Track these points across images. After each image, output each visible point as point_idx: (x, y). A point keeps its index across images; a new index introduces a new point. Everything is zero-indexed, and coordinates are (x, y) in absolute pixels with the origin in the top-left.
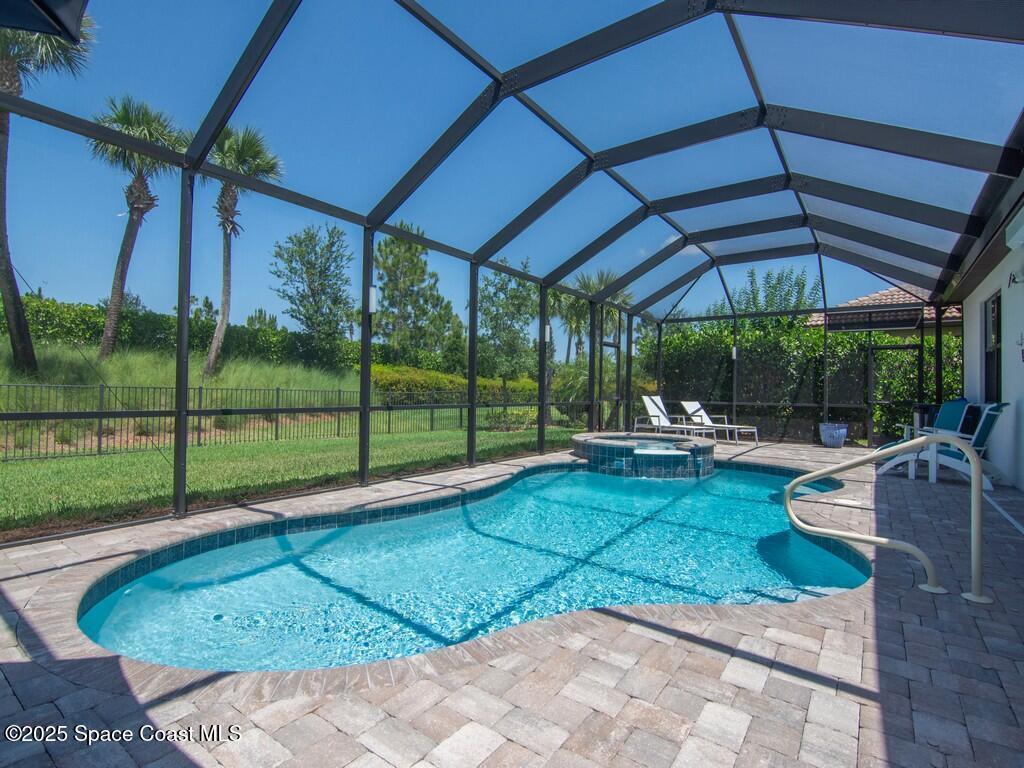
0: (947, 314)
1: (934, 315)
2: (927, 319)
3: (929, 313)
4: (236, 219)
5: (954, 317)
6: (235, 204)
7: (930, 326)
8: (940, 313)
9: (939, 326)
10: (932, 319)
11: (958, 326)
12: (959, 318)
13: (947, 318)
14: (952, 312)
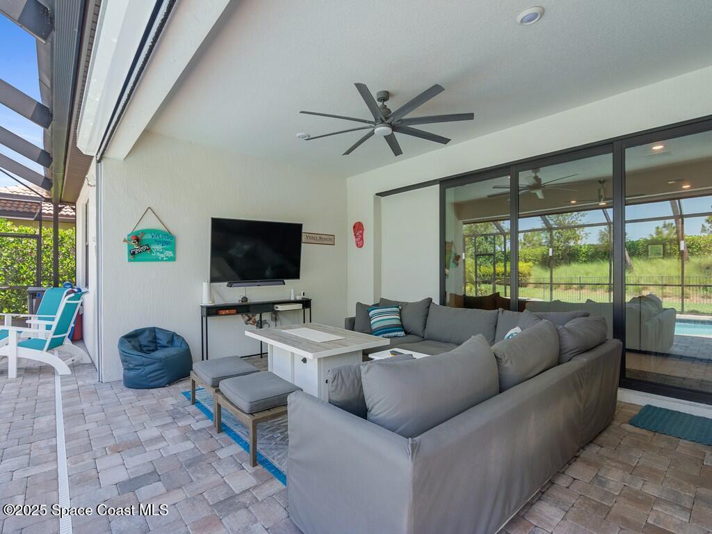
0: (62, 213)
1: (52, 212)
2: (45, 214)
3: (48, 208)
5: (67, 216)
7: (48, 221)
8: (57, 210)
9: (56, 221)
10: (50, 214)
11: (72, 222)
12: (73, 216)
13: (62, 215)
14: (67, 211)
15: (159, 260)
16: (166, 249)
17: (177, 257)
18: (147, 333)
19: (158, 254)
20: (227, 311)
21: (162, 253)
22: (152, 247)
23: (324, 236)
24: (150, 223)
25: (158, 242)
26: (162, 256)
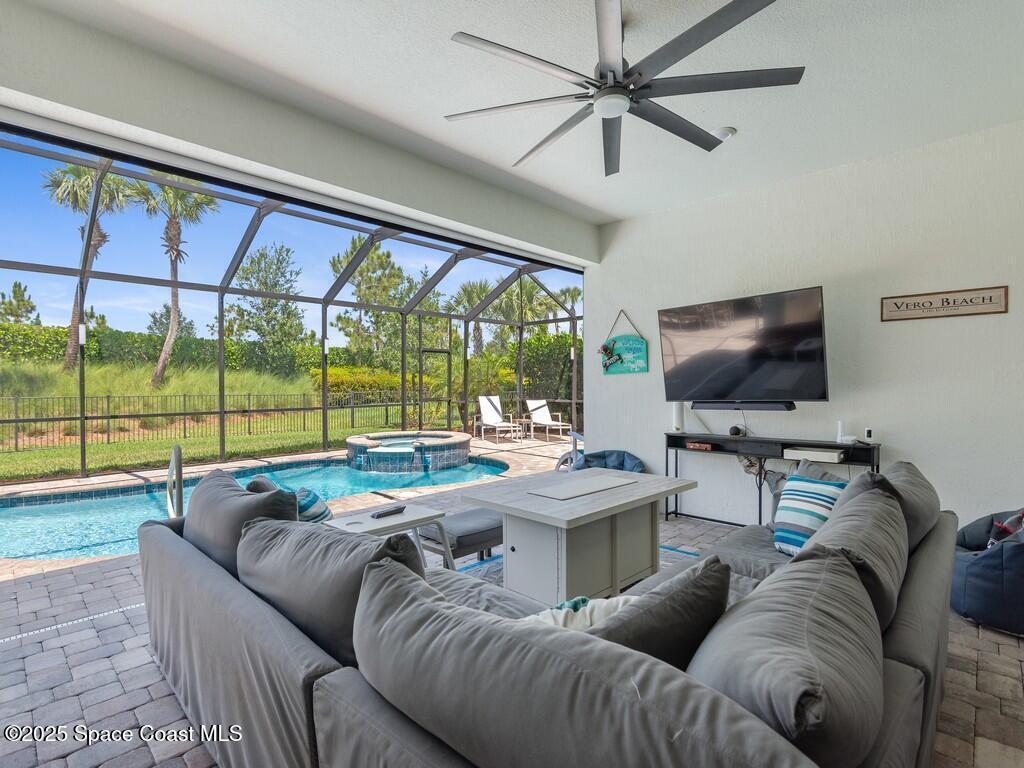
4: (181, 247)
6: (179, 234)
15: (630, 372)
16: (638, 358)
17: (650, 369)
18: (614, 457)
19: (630, 364)
20: (698, 445)
21: (633, 363)
22: (623, 356)
23: (960, 297)
24: (624, 329)
25: (629, 350)
26: (633, 366)
